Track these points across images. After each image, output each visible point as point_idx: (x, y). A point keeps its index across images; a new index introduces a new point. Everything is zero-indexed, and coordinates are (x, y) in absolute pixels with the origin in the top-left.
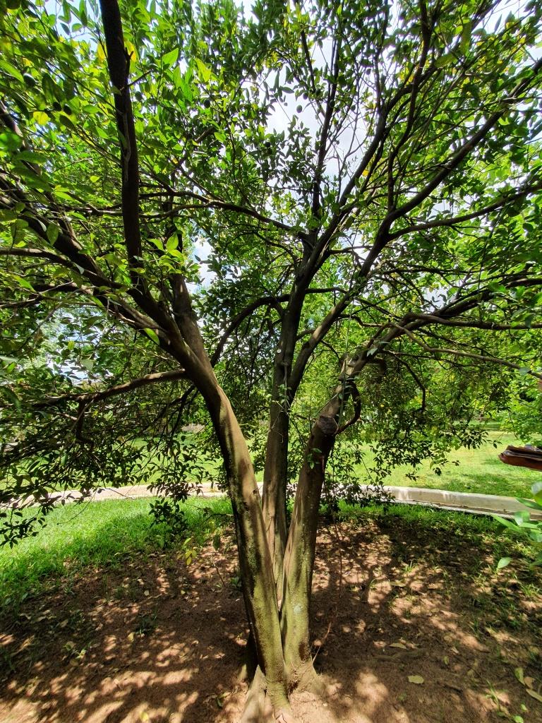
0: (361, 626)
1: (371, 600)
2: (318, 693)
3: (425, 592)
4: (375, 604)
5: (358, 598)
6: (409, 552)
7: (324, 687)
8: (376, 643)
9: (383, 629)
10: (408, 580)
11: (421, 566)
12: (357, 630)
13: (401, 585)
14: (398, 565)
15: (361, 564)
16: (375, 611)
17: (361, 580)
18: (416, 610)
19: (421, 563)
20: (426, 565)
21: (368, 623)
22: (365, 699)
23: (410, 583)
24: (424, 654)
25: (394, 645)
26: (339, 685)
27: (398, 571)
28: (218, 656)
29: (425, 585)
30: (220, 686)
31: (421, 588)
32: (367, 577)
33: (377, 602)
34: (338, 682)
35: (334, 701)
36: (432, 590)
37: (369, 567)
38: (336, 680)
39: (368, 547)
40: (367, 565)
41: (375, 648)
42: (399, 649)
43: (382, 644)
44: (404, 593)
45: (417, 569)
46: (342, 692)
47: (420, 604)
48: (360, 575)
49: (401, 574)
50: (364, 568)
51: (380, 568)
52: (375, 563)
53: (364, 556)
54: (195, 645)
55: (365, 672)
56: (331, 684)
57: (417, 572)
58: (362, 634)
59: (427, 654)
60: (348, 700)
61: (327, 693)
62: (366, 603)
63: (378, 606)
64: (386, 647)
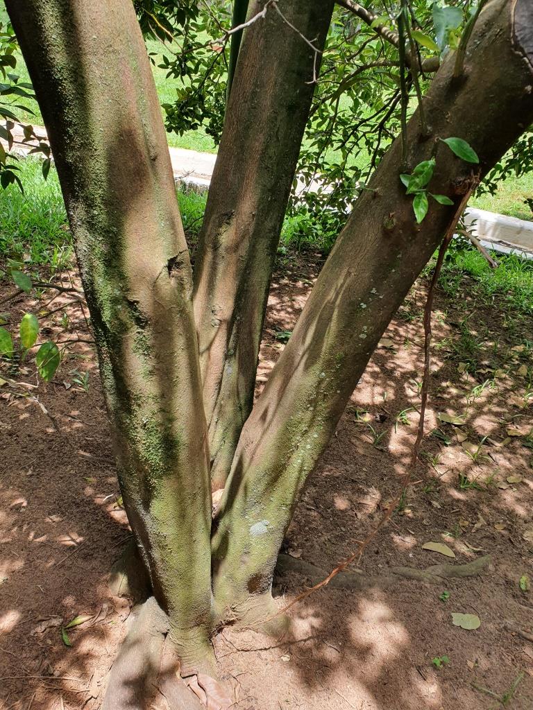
0: (372, 499)
1: (394, 446)
2: (274, 634)
3: (501, 440)
4: (403, 455)
5: (370, 439)
6: (480, 353)
7: (288, 623)
8: (397, 539)
9: (414, 509)
10: (471, 411)
11: (501, 386)
12: (360, 506)
13: (457, 421)
14: (456, 380)
15: (382, 367)
16: (400, 470)
17: (379, 400)
18: (478, 474)
19: (501, 379)
20: (510, 383)
21: (385, 495)
22: (365, 652)
23: (474, 417)
24: (485, 568)
25: (430, 546)
26: (316, 622)
27: (454, 391)
28: (67, 541)
29: (503, 427)
30: (69, 601)
31: (493, 431)
32: (390, 394)
33: (406, 450)
34: (316, 615)
35: (303, 652)
36: (514, 438)
37: (397, 374)
38: (311, 611)
39: (401, 331)
40: (394, 369)
41: (392, 548)
42: (440, 557)
43: (409, 541)
44: (460, 437)
45: (492, 390)
46: (321, 636)
47: (488, 464)
48: (378, 389)
49: (459, 397)
50: (388, 374)
51: (418, 379)
52: (410, 367)
53: (390, 349)
54: (18, 507)
55: (370, 598)
56: (302, 618)
57: (490, 398)
58: (371, 516)
59: (491, 567)
60: (330, 653)
61: (291, 634)
62: (385, 452)
63: (407, 461)
64: (415, 547)
